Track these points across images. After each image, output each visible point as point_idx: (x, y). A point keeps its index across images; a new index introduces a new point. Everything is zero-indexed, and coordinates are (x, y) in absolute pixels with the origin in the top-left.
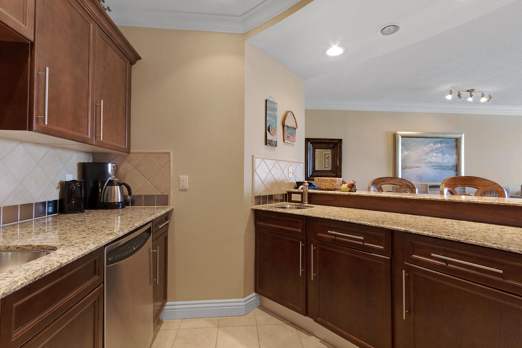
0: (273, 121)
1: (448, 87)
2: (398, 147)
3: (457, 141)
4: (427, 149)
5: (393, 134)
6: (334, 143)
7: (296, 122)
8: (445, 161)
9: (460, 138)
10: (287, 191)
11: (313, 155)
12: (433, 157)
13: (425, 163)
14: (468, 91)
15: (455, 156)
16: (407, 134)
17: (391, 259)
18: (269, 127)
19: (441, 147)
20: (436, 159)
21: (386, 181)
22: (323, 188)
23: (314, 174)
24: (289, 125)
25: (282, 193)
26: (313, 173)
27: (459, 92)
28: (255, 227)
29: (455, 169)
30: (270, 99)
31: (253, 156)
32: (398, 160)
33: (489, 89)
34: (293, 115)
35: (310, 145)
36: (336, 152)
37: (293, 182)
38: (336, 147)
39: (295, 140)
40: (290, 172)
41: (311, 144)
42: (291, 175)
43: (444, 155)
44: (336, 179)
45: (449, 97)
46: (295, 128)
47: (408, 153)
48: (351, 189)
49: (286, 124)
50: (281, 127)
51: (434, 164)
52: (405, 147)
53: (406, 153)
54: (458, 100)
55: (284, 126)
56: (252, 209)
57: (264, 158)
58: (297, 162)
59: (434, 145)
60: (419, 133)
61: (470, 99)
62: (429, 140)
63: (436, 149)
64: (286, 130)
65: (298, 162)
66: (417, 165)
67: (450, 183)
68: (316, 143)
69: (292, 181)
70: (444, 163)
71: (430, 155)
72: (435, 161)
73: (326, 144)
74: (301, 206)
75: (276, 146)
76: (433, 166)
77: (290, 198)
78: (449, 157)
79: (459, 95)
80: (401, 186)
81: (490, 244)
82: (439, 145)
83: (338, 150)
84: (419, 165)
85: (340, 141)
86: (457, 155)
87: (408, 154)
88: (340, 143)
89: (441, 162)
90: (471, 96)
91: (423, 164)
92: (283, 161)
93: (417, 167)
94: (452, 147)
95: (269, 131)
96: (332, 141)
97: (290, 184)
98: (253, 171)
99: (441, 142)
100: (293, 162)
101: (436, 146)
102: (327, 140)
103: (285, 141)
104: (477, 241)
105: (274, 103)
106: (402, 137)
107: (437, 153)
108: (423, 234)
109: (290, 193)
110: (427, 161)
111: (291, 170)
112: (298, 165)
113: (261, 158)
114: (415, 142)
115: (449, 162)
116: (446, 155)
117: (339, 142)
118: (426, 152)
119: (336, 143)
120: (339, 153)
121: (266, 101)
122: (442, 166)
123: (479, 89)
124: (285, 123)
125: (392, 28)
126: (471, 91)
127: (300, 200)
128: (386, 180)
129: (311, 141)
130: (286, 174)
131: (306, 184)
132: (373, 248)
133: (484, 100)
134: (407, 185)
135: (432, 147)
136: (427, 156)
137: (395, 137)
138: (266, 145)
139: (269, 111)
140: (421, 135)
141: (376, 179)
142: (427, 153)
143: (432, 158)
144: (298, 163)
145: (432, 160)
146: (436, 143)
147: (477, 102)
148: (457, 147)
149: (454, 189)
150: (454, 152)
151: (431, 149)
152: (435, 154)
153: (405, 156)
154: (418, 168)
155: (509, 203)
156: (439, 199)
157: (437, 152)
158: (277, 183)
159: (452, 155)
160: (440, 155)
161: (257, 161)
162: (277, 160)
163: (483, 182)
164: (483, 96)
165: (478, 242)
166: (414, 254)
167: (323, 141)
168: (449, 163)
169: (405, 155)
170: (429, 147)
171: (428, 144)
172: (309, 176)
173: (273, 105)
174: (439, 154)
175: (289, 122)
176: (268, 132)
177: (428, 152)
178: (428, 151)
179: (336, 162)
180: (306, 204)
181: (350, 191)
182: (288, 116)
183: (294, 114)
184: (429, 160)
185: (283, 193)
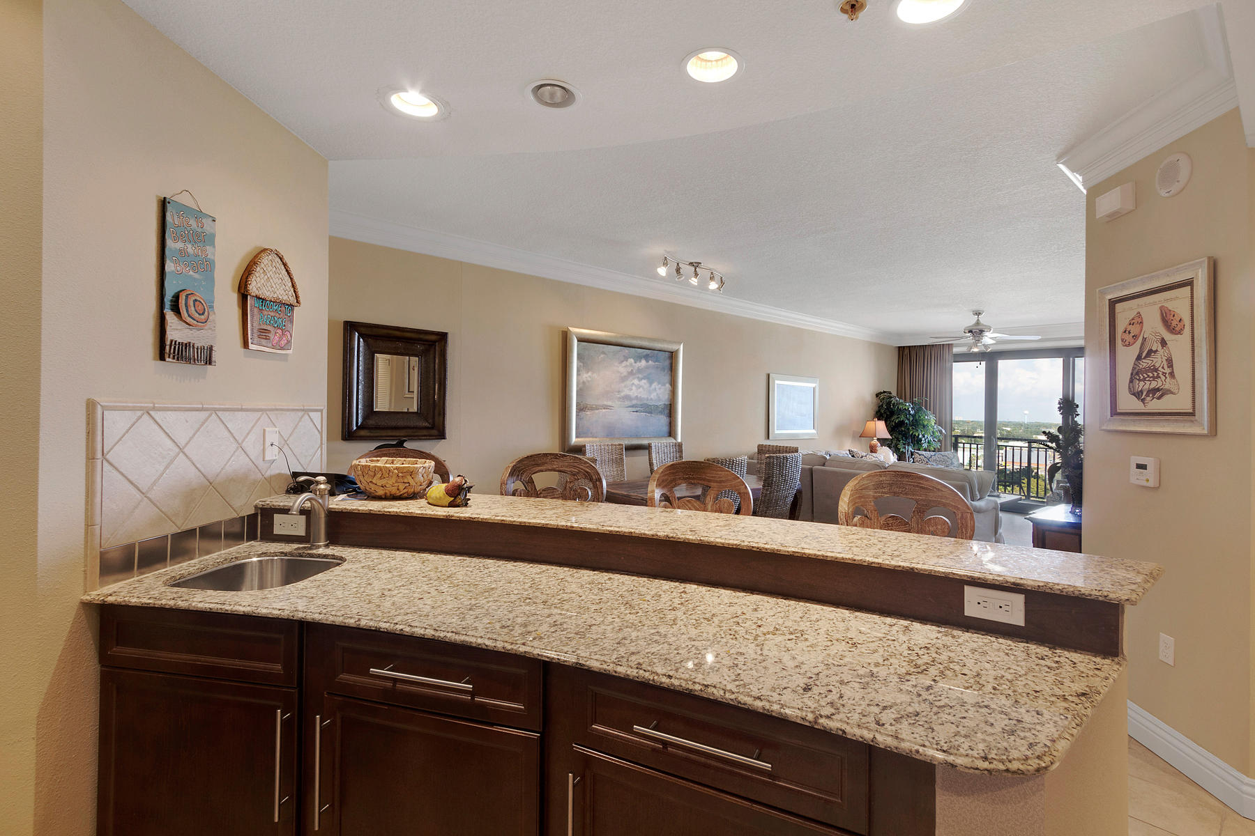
0: (196, 276)
1: (658, 250)
2: (571, 363)
3: (672, 356)
4: (623, 369)
5: (563, 331)
6: (427, 341)
7: (293, 286)
8: (653, 396)
9: (677, 351)
10: (256, 507)
11: (368, 369)
12: (634, 388)
13: (620, 398)
14: (691, 264)
15: (668, 386)
16: (589, 334)
17: (542, 739)
18: (176, 298)
19: (647, 368)
20: (639, 390)
21: (543, 464)
22: (377, 494)
23: (371, 422)
24: (266, 293)
25: (235, 515)
26: (365, 418)
27: (678, 264)
28: (102, 666)
29: (667, 411)
30: (185, 199)
31: (91, 406)
32: (571, 391)
33: (721, 268)
34: (285, 265)
35: (358, 343)
36: (432, 365)
37: (283, 472)
38: (432, 352)
39: (289, 342)
40: (268, 444)
41: (361, 340)
42: (272, 453)
43: (651, 383)
44: (417, 468)
45: (662, 271)
46: (291, 305)
47: (590, 376)
48: (455, 498)
49: (254, 287)
50: (234, 297)
51: (634, 402)
52: (583, 363)
53: (586, 376)
54: (677, 280)
55: (244, 296)
56: (87, 605)
57: (154, 409)
58: (298, 410)
59: (635, 363)
60: (612, 334)
61: (694, 281)
62: (627, 351)
63: (639, 371)
64: (256, 310)
65: (303, 410)
66: (605, 403)
67: (666, 477)
68: (377, 337)
69: (277, 472)
70: (651, 399)
71: (628, 382)
72: (637, 396)
73: (407, 342)
74: (302, 556)
75: (209, 361)
76: (632, 406)
77: (268, 525)
78: (660, 389)
79: (678, 270)
80: (574, 475)
81: (749, 699)
82: (643, 363)
83: (437, 361)
84: (609, 403)
85: (443, 337)
86: (671, 385)
87: (589, 379)
88: (443, 343)
89: (646, 397)
90: (696, 275)
91: (617, 402)
92: (242, 410)
93: (606, 407)
94: (663, 369)
95: (176, 309)
96: (422, 336)
97: (270, 480)
98: (91, 458)
99: (647, 357)
100: (282, 410)
101: (638, 364)
102: (408, 332)
103: (251, 346)
104: (725, 691)
105: (199, 215)
106: (580, 340)
107: (640, 380)
108: (616, 672)
109: (267, 513)
110: (622, 394)
111: (272, 437)
112: (302, 417)
113: (134, 409)
114: (603, 353)
115: (659, 397)
116: (655, 385)
117: (439, 341)
118: (622, 375)
119: (431, 341)
120: (440, 368)
121: (163, 204)
122: (648, 406)
123: (708, 263)
124: (250, 287)
125: (559, 92)
126: (696, 265)
127: (304, 534)
128: (543, 461)
129: (363, 330)
130: (254, 452)
131: (322, 486)
132: (497, 710)
133: (713, 286)
134: (587, 472)
135: (631, 364)
136: (623, 385)
137: (565, 337)
138: (162, 358)
139: (175, 240)
140: (613, 340)
141: (521, 461)
142: (623, 379)
143: (632, 389)
144: (300, 414)
145: (631, 393)
146: (638, 359)
147: (703, 287)
148: (672, 369)
149: (671, 490)
150: (667, 378)
151: (630, 370)
152: (636, 382)
153: (584, 383)
154: (607, 409)
155: (766, 546)
156: (648, 535)
157: (640, 376)
158: (214, 487)
159: (664, 385)
160: (645, 384)
161: (114, 423)
162: (215, 410)
163: (718, 474)
164: (712, 278)
165: (728, 695)
166: (595, 722)
167: (397, 333)
168: (659, 400)
169: (585, 380)
170: (626, 366)
171: (626, 359)
172: (355, 428)
173: (197, 222)
174: (644, 381)
175: (266, 283)
176: (170, 316)
177: (625, 376)
178: (625, 374)
179: (432, 392)
180: (319, 547)
181: (451, 505)
182: (262, 265)
183: (286, 259)
184: (626, 392)
185: (242, 514)
